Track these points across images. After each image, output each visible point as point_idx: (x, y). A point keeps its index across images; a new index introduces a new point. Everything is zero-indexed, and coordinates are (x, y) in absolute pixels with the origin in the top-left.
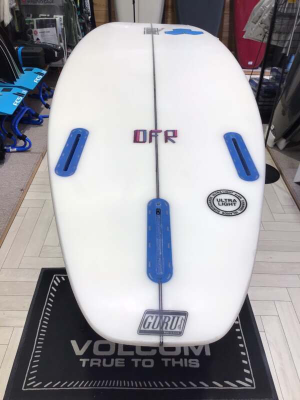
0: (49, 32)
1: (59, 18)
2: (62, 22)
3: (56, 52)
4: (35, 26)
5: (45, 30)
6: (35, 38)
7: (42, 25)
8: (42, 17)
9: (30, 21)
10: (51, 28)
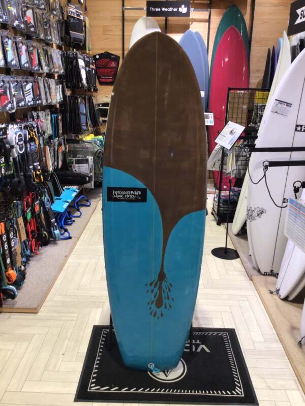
0: (83, 166)
1: (90, 158)
2: (92, 160)
3: (87, 178)
4: (74, 162)
5: (81, 165)
6: (74, 170)
7: (79, 162)
8: (79, 157)
9: (71, 160)
10: (85, 164)
